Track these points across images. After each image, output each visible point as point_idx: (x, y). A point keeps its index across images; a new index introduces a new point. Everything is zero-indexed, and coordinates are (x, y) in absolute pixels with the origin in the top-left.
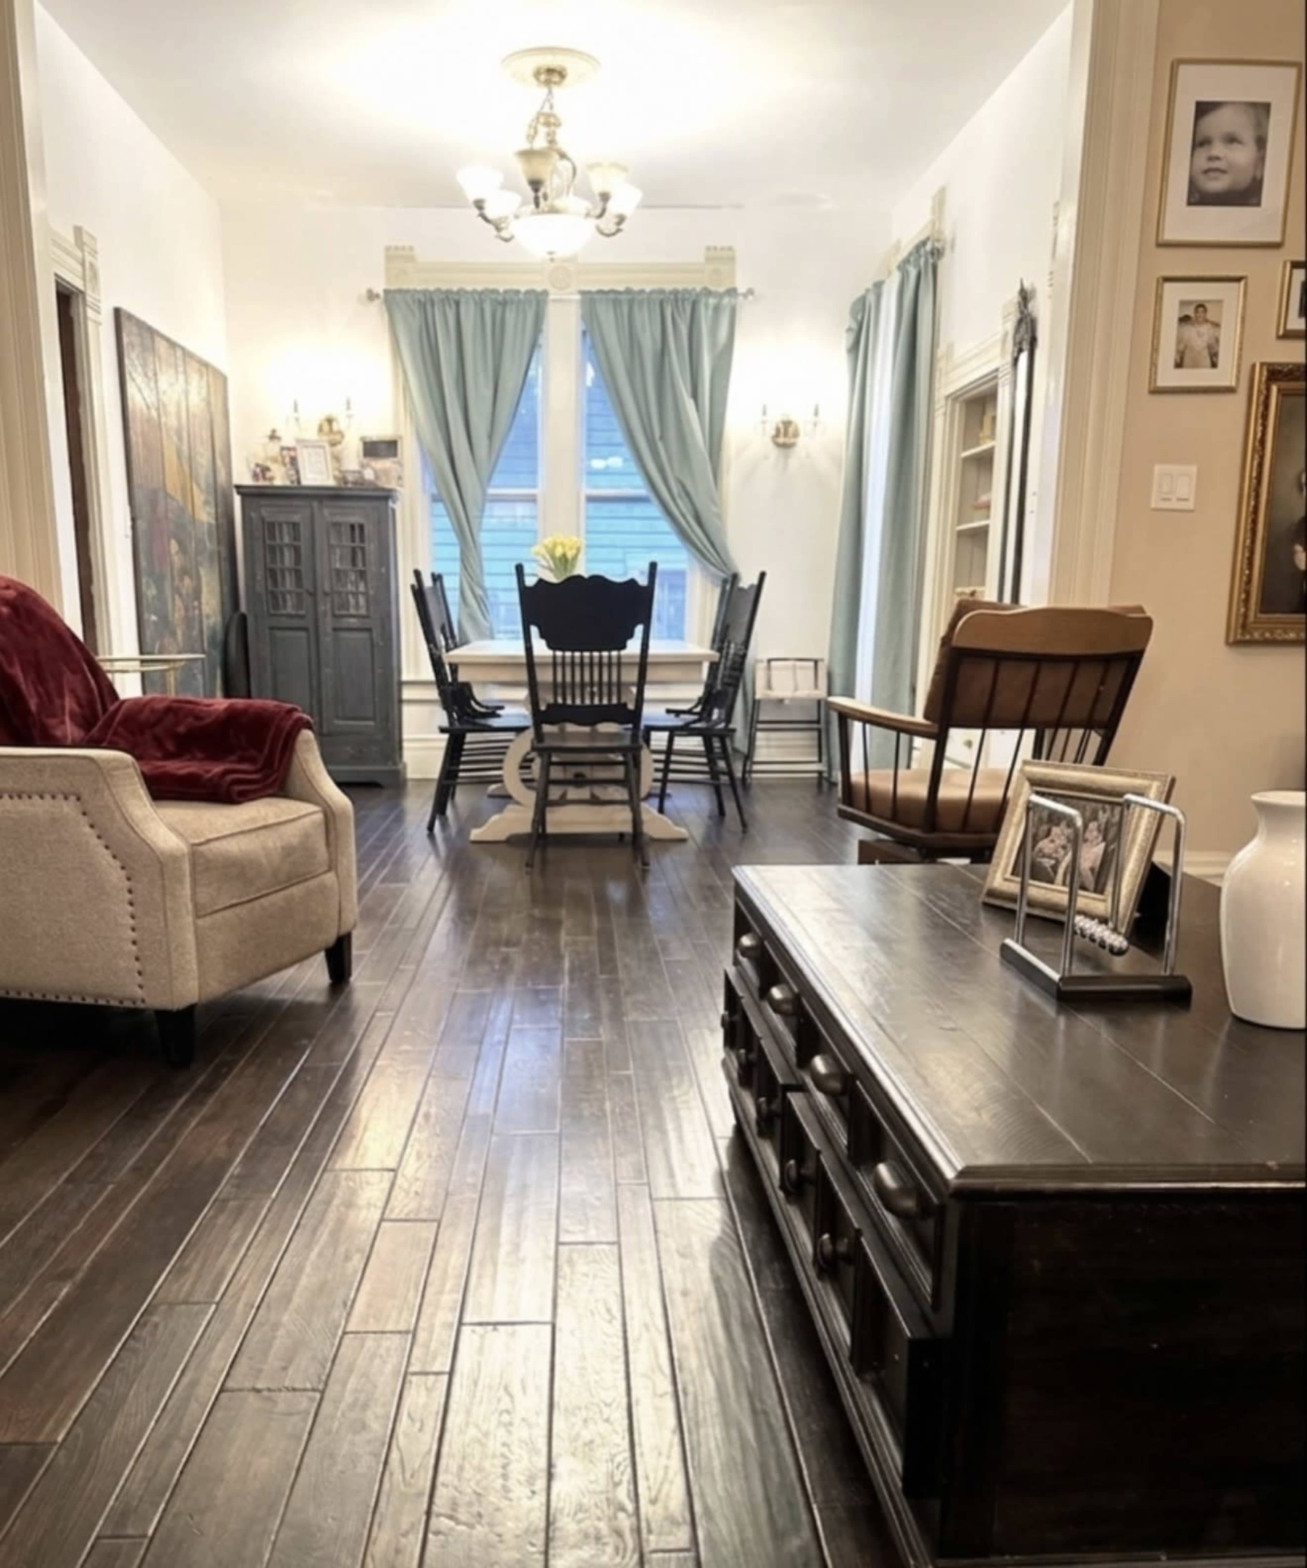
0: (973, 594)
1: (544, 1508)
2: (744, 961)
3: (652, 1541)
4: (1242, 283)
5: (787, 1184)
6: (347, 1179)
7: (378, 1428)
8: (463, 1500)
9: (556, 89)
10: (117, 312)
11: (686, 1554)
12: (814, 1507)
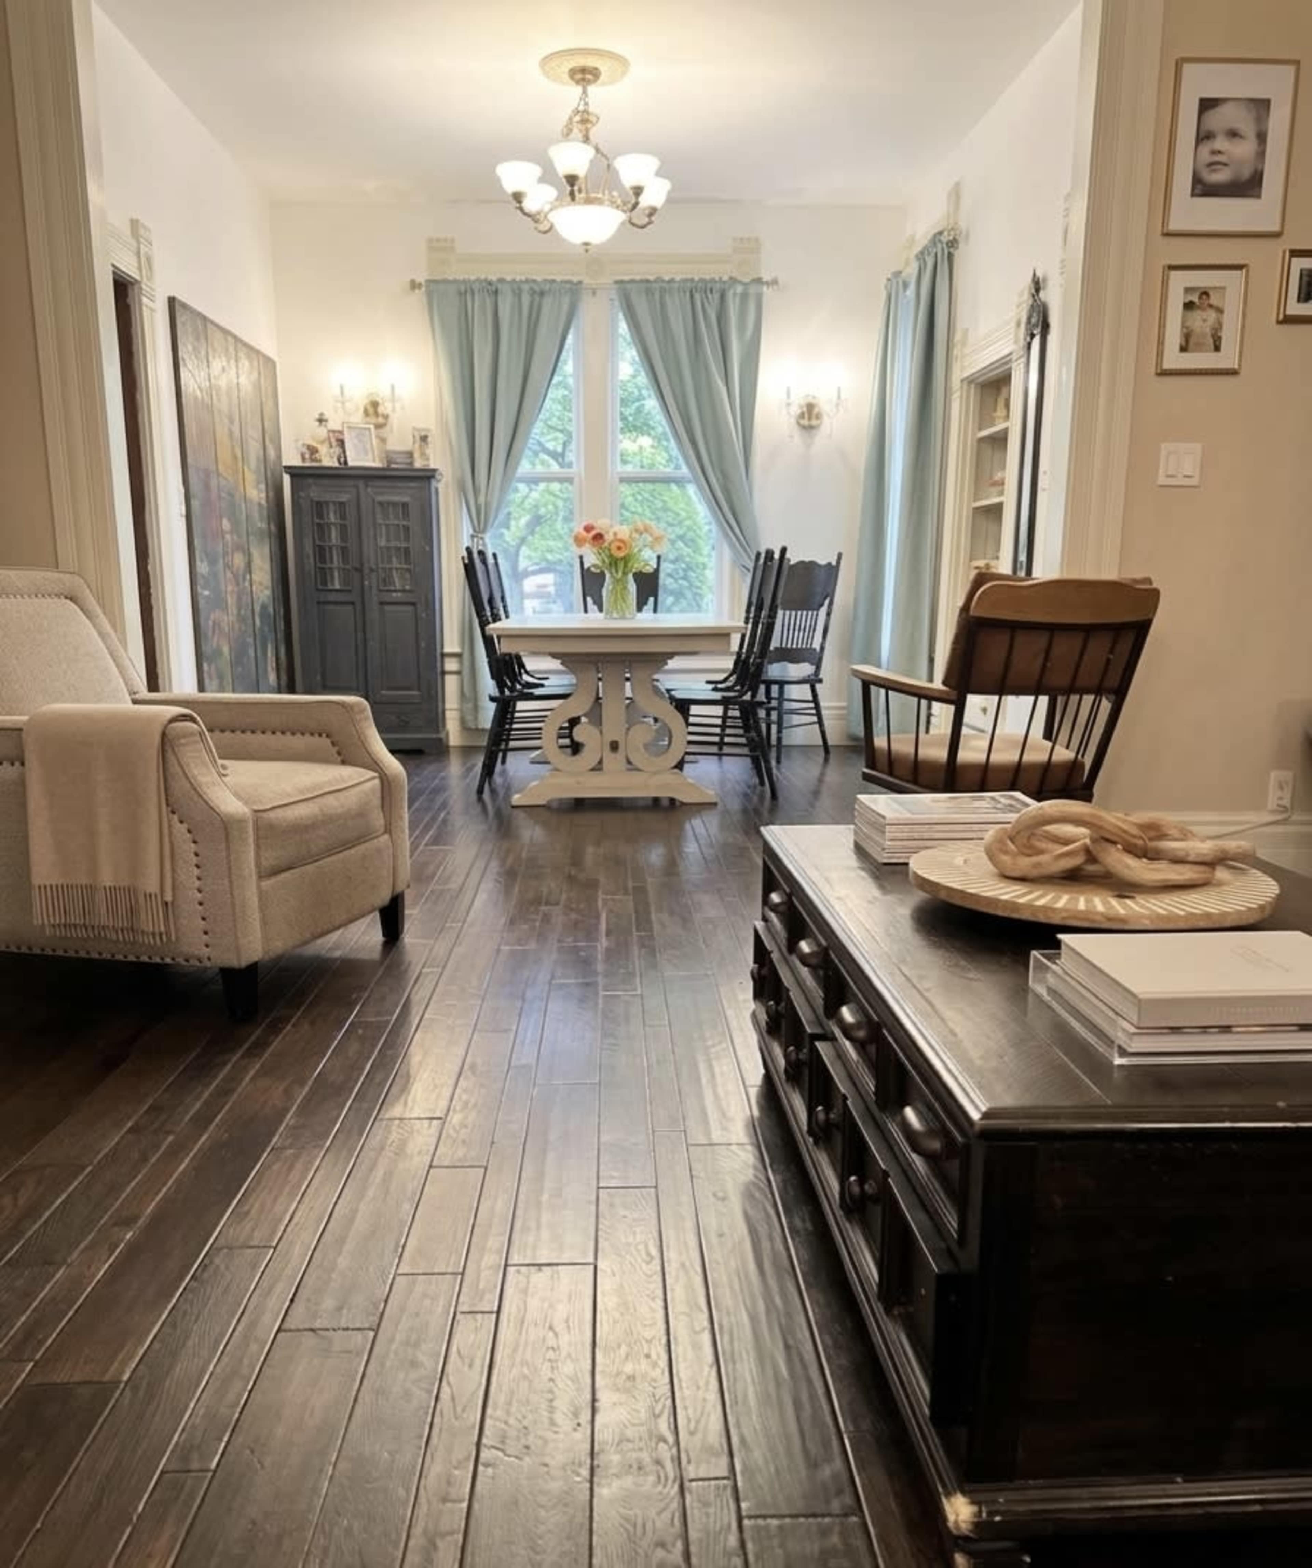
0: (988, 566)
1: (589, 1440)
2: (773, 917)
3: (691, 1472)
4: (1244, 270)
5: (816, 1129)
6: (399, 1126)
7: (430, 1365)
8: (512, 1433)
9: (591, 89)
10: (172, 301)
11: (725, 1482)
12: (845, 1437)
